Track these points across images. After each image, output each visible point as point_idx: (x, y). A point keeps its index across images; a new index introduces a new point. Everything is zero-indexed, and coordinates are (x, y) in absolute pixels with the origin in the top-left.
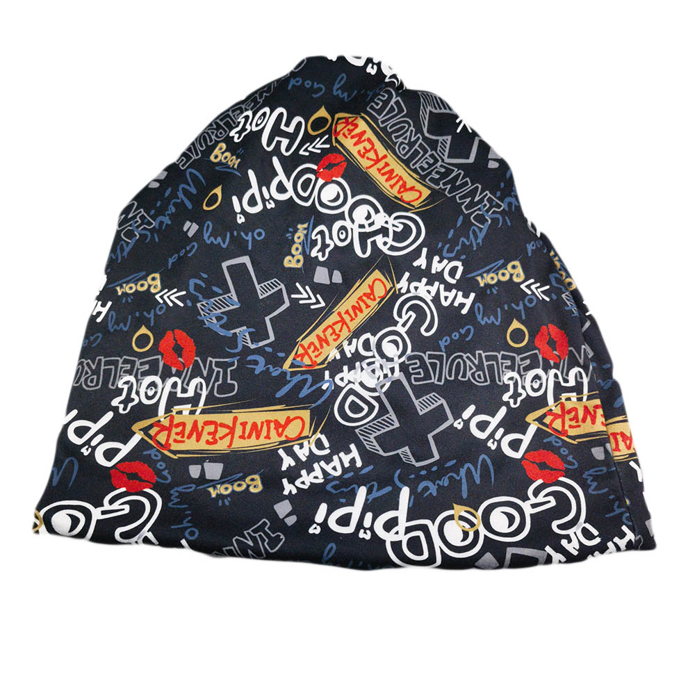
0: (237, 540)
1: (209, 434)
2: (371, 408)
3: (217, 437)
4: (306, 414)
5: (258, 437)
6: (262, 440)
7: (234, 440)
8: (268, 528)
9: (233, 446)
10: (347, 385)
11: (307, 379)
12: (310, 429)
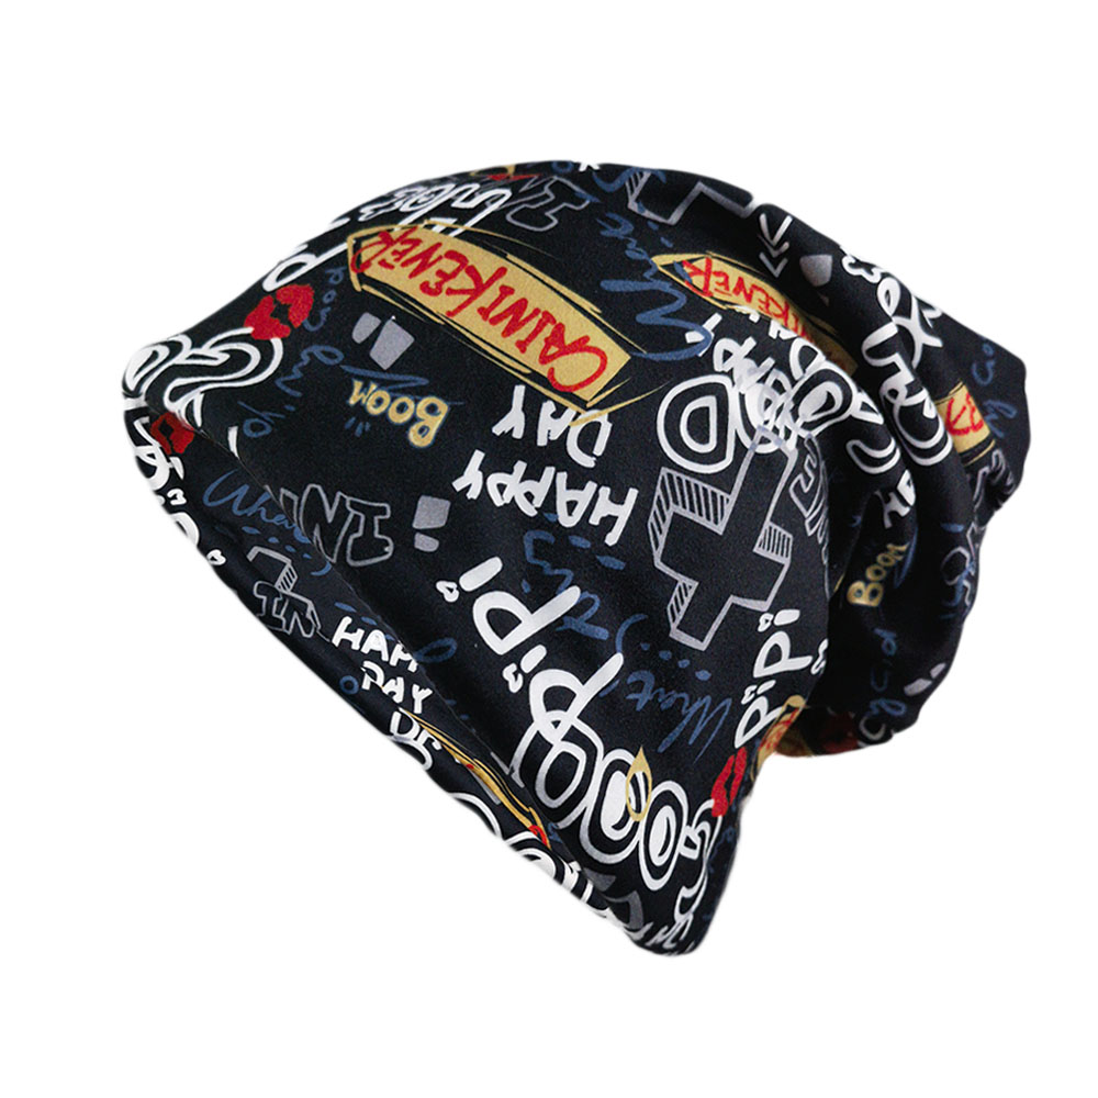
0: (314, 491)
1: (440, 273)
2: (718, 455)
3: (446, 286)
4: (618, 358)
5: (508, 332)
6: (509, 345)
7: (469, 307)
8: (380, 521)
9: (455, 319)
10: (723, 373)
11: (676, 299)
12: (600, 393)
